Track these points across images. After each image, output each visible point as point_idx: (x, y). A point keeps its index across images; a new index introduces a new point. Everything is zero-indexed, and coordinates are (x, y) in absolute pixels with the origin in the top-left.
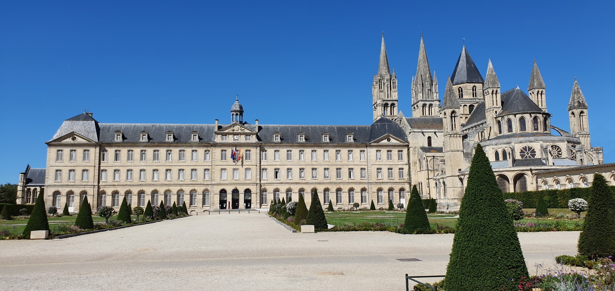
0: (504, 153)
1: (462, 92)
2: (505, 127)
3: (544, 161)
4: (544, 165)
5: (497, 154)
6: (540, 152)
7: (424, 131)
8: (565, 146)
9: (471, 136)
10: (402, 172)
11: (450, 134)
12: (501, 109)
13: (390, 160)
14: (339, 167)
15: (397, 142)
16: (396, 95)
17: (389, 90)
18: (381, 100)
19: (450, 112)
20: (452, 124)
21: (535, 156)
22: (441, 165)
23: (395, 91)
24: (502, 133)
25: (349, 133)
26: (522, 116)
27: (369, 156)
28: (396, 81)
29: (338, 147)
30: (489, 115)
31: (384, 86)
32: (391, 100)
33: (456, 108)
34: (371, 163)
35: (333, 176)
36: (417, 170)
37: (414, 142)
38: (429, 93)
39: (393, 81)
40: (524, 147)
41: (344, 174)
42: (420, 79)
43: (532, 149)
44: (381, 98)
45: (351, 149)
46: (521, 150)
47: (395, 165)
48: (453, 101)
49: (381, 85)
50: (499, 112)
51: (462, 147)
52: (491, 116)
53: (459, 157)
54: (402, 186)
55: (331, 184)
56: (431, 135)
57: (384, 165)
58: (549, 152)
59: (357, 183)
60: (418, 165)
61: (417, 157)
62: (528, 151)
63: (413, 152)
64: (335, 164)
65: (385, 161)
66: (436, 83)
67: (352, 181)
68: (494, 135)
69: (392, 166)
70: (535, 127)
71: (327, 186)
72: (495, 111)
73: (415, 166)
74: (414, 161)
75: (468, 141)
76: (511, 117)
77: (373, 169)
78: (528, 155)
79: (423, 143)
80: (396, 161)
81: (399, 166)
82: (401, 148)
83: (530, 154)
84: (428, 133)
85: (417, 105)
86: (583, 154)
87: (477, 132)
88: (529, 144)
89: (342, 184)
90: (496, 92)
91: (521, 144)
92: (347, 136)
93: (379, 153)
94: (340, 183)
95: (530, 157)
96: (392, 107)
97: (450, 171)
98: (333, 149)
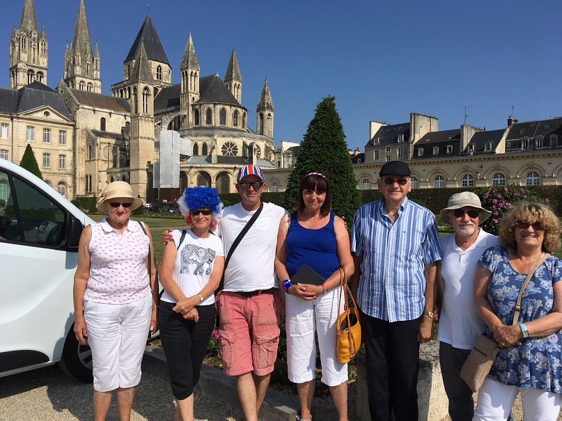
0: (205, 146)
2: (204, 117)
3: (246, 160)
5: (196, 147)
6: (241, 150)
7: (97, 109)
8: (264, 146)
9: (164, 122)
10: (64, 160)
11: (140, 116)
12: (198, 96)
13: (46, 143)
15: (58, 119)
16: (45, 62)
17: (36, 53)
18: (23, 64)
19: (142, 87)
20: (143, 104)
21: (237, 154)
22: (120, 155)
23: (44, 57)
24: (200, 124)
26: (223, 108)
27: (16, 133)
28: (46, 43)
30: (184, 101)
31: (29, 46)
32: (38, 67)
33: (150, 84)
34: (17, 143)
36: (85, 160)
37: (83, 122)
38: (89, 69)
39: (42, 42)
40: (227, 143)
42: (78, 48)
43: (234, 146)
44: (23, 61)
46: (223, 145)
47: (53, 150)
48: (147, 74)
49: (25, 43)
50: (196, 99)
51: (154, 135)
52: (187, 102)
53: (149, 147)
54: (62, 179)
56: (106, 117)
57: (37, 149)
58: (253, 151)
60: (86, 153)
61: (86, 142)
62: (230, 148)
63: (81, 135)
65: (39, 143)
66: (98, 58)
68: (189, 125)
69: (49, 151)
70: (234, 122)
72: (192, 97)
73: (82, 153)
74: (81, 147)
75: (161, 129)
76: (211, 106)
77: (20, 152)
78: (230, 151)
79: (94, 125)
80: (56, 144)
81: (60, 151)
82: (64, 128)
83: (232, 151)
84: (102, 113)
85: (72, 81)
86: (281, 156)
87: (170, 119)
88: (232, 139)
90: (195, 75)
91: (224, 139)
93: (31, 131)
95: (231, 154)
96: (39, 76)
97: (136, 163)
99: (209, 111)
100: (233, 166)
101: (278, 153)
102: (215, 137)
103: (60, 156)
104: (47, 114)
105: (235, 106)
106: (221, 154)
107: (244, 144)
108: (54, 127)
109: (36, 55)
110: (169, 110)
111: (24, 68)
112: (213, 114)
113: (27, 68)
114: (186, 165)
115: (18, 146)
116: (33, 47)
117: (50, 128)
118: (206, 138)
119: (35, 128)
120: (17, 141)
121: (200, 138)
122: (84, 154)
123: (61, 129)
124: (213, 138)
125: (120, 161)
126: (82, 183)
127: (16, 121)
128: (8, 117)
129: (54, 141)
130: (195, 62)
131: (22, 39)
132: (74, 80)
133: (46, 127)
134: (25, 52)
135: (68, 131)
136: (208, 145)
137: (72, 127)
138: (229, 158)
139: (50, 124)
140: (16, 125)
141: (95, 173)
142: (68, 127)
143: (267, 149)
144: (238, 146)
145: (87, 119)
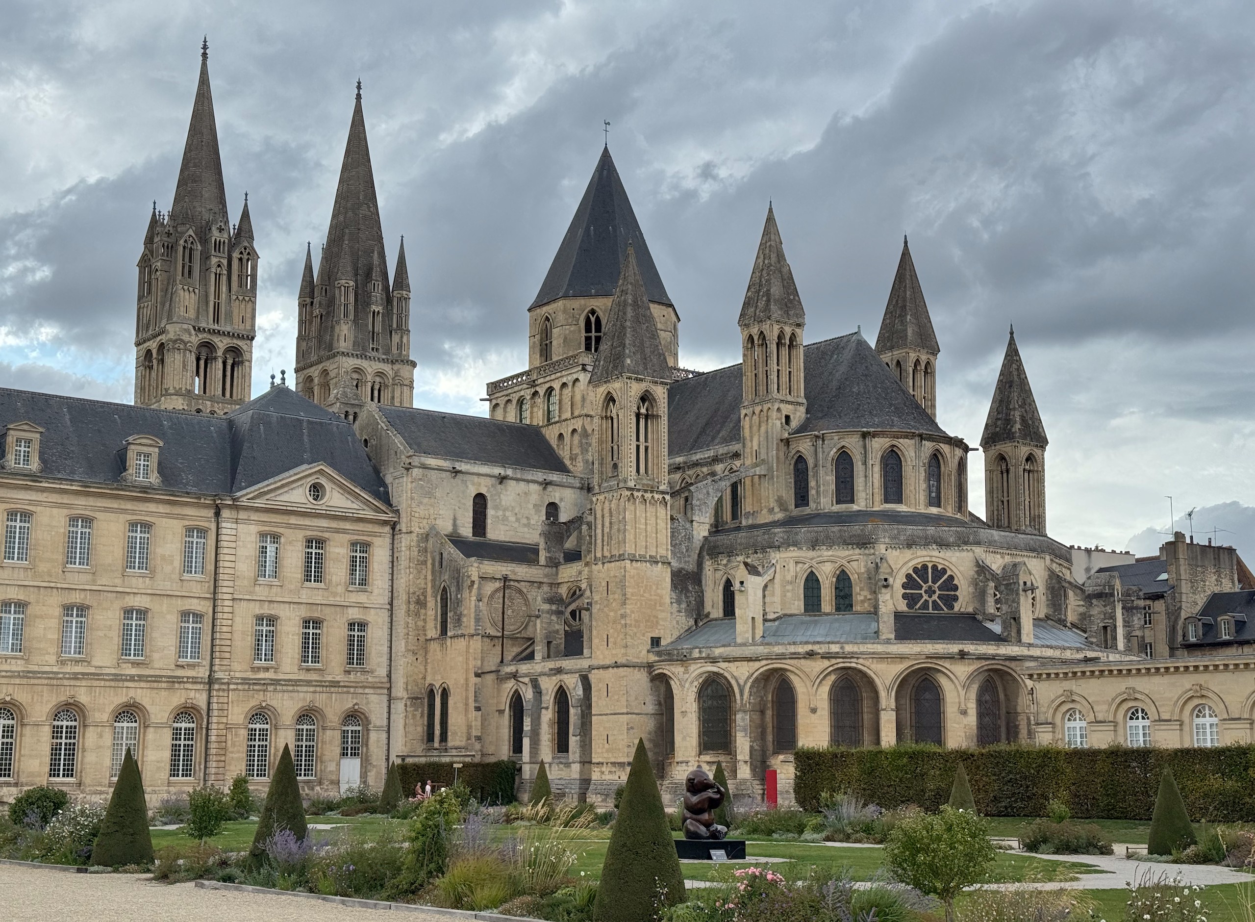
0: (843, 582)
1: (598, 329)
2: (823, 480)
3: (996, 628)
4: (1000, 639)
5: (812, 583)
6: (971, 589)
7: (462, 466)
8: (1046, 574)
9: (698, 503)
10: (361, 639)
11: (629, 489)
12: (803, 409)
13: (313, 584)
14: (78, 601)
15: (349, 504)
16: (249, 315)
17: (224, 288)
18: (185, 326)
19: (633, 393)
20: (638, 447)
21: (955, 605)
22: (548, 616)
23: (247, 299)
24: (812, 505)
25: (138, 441)
26: (894, 446)
27: (227, 558)
28: (252, 255)
29: (81, 501)
30: (755, 428)
31: (204, 268)
32: (229, 333)
33: (656, 382)
34: (230, 590)
35: (42, 645)
36: (425, 635)
37: (421, 511)
38: (378, 328)
39: (241, 253)
40: (919, 566)
41: (101, 633)
42: (345, 263)
43: (946, 577)
44: (185, 318)
45: (143, 518)
46: (908, 576)
47: (333, 608)
48: (648, 351)
49: (190, 262)
50: (797, 419)
51: (669, 547)
52: (767, 432)
53: (654, 587)
54: (355, 701)
55: (32, 681)
56: (488, 491)
57: (287, 606)
58: (1021, 592)
59: (157, 679)
60: (431, 613)
61: (429, 577)
62: (930, 583)
63: (416, 553)
64: (59, 585)
65: (293, 587)
66: (404, 292)
67: (134, 671)
68: (777, 510)
69: (321, 611)
70: (930, 492)
71: (10, 689)
72: (784, 413)
73: (417, 614)
74: (414, 593)
75: (688, 525)
76: (853, 443)
77: (238, 620)
78: (930, 597)
79: (455, 520)
80: (339, 588)
81: (350, 610)
82: (363, 533)
83: (937, 595)
84: (476, 479)
85: (325, 373)
86: (1114, 608)
87: (717, 490)
88: (936, 553)
89: (84, 683)
90: (791, 340)
91: (908, 554)
92: (131, 455)
93: (271, 549)
94: (75, 676)
95: (935, 605)
96: (230, 362)
97: (615, 643)
98: (55, 511)
99: (844, 462)
100: (954, 648)
101: (1099, 596)
102: (881, 549)
103: (351, 625)
104: (317, 490)
105: (930, 438)
106: (902, 606)
107: (982, 569)
108: (337, 531)
109: (224, 296)
110: (698, 457)
111: (186, 337)
112: (859, 468)
113: (195, 339)
114: (792, 649)
115: (233, 599)
116: (213, 270)
117: (326, 535)
118: (847, 553)
119: (283, 540)
120: (231, 584)
121: (826, 553)
122: (422, 617)
123: (356, 537)
124: (872, 551)
125: (547, 637)
126: (414, 716)
127: (228, 520)
128: (206, 506)
129: (334, 578)
130: (791, 301)
131: (184, 247)
132: (330, 365)
133: (315, 533)
134: (191, 289)
135: (377, 541)
136: (854, 578)
137: (387, 529)
138: (930, 617)
139: (324, 523)
140: (229, 532)
141: (462, 681)
142: (377, 529)
143: (1059, 582)
144: (959, 575)
145: (433, 500)
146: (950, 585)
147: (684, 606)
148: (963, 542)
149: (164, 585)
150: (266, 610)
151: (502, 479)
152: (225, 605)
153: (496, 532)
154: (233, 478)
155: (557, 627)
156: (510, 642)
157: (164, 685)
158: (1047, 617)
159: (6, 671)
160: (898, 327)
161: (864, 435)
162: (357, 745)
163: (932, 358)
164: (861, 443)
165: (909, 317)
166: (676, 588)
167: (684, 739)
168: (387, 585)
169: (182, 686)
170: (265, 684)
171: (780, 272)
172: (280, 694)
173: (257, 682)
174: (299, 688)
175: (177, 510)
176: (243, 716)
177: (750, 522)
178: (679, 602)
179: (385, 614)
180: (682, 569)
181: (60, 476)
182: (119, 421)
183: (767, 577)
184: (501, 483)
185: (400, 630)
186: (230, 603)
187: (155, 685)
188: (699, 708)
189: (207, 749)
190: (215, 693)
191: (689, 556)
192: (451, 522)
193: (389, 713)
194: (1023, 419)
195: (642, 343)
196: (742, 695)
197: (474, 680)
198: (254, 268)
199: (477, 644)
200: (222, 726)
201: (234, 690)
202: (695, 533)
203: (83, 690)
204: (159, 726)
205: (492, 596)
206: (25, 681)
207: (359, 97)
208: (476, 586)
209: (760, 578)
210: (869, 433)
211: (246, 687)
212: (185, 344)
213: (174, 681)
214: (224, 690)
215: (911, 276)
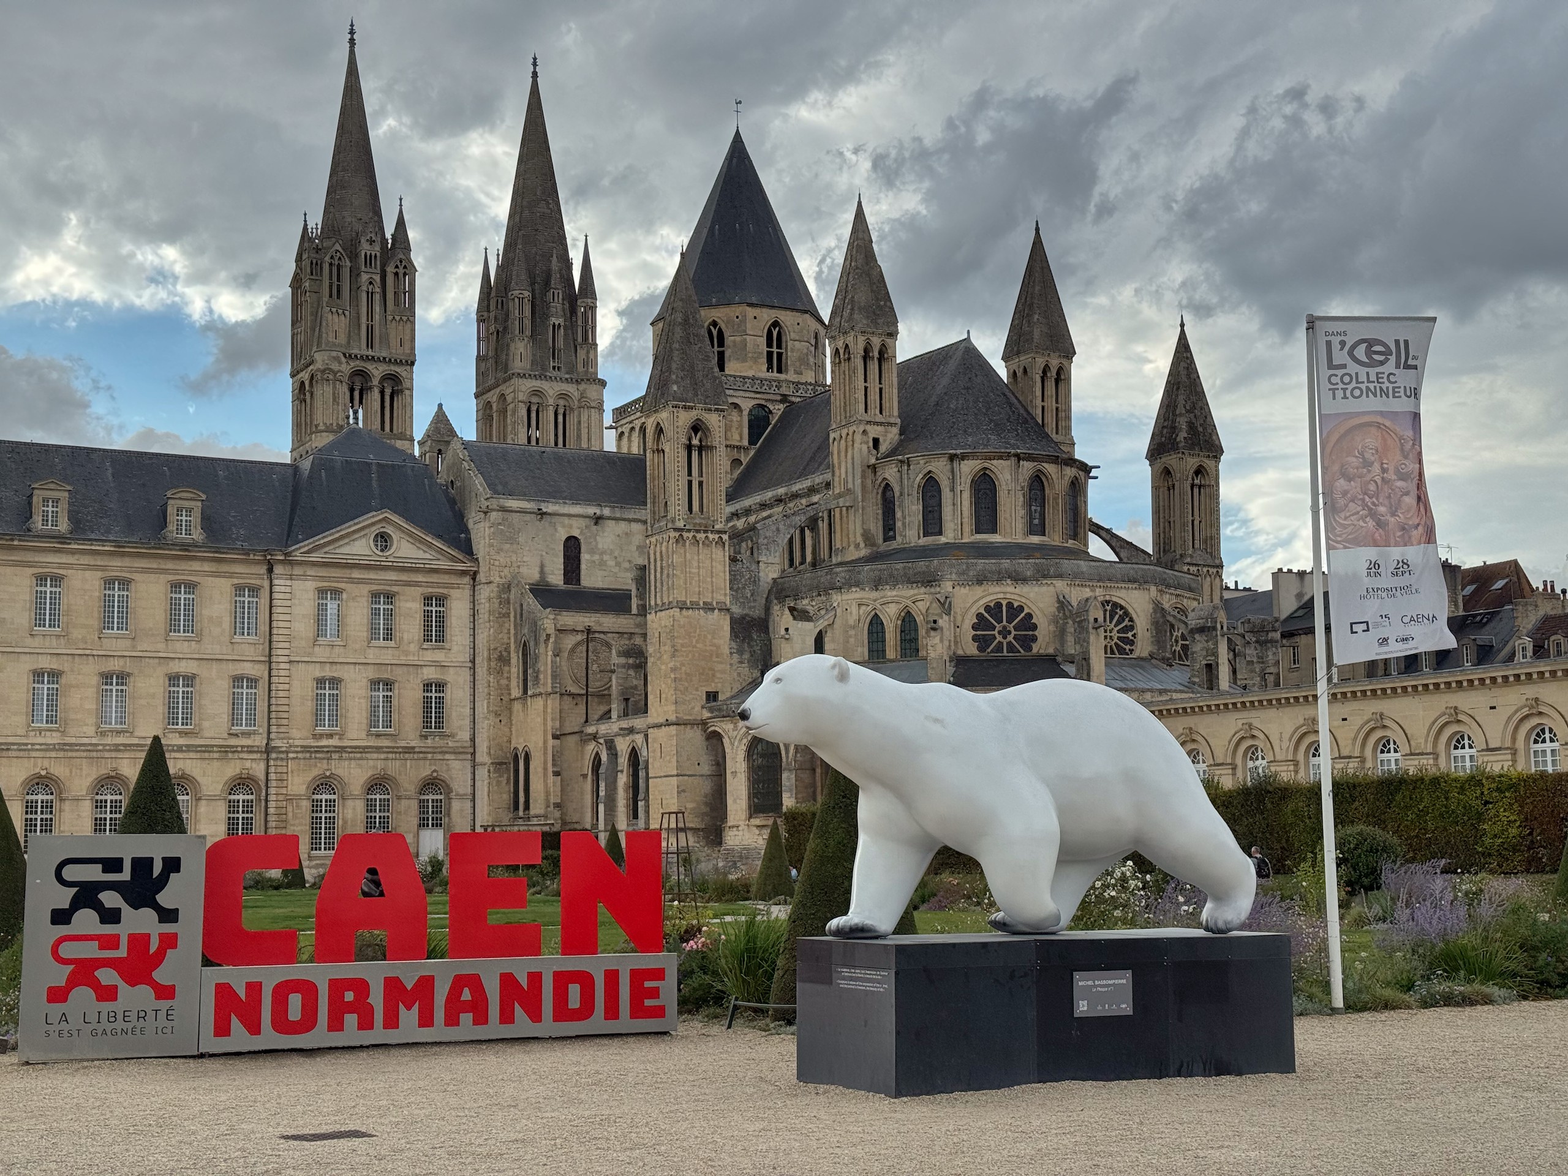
0: (908, 624)
1: (722, 343)
2: (911, 512)
3: (1070, 669)
5: (876, 626)
6: (1052, 628)
7: (552, 507)
8: (1150, 608)
9: (765, 541)
10: (440, 701)
11: (675, 529)
12: (895, 430)
13: (382, 643)
14: (116, 668)
15: (420, 554)
16: (408, 337)
17: (377, 308)
18: (334, 354)
19: (680, 423)
20: (690, 483)
21: (1034, 646)
22: (624, 670)
23: (405, 318)
24: (899, 538)
25: (178, 496)
26: (986, 468)
27: (282, 617)
28: (409, 269)
29: (117, 562)
30: (843, 454)
31: (354, 287)
32: (384, 358)
33: (710, 410)
34: (286, 652)
35: (79, 716)
36: (510, 694)
37: (502, 559)
38: (560, 343)
39: (397, 267)
40: (992, 605)
41: (143, 702)
42: (520, 273)
43: (1023, 615)
44: (334, 345)
45: (185, 577)
46: (979, 616)
47: (405, 668)
48: (699, 375)
49: (338, 280)
50: (888, 442)
51: (728, 591)
52: (853, 458)
53: (709, 637)
54: (433, 768)
55: (70, 754)
56: (581, 533)
57: (352, 666)
58: (1091, 630)
59: (207, 749)
60: (514, 670)
61: (512, 631)
62: (1004, 622)
63: (497, 605)
64: (95, 652)
65: (357, 646)
66: (589, 300)
67: (182, 741)
68: (862, 545)
69: (392, 671)
70: (1031, 519)
71: (46, 763)
72: (872, 435)
73: (500, 672)
74: (495, 649)
75: (754, 567)
76: (940, 468)
77: (296, 684)
78: (1005, 638)
79: (542, 567)
80: (412, 645)
81: (425, 670)
82: (438, 585)
83: (1012, 635)
84: (566, 520)
85: (502, 396)
86: (1216, 644)
87: (790, 526)
88: (1011, 589)
89: (127, 755)
90: (881, 353)
91: (979, 591)
92: (171, 510)
93: (332, 606)
94: (116, 748)
95: (1011, 648)
96: (388, 391)
97: (666, 700)
98: (88, 574)
99: (931, 488)
101: (1202, 630)
102: (947, 586)
103: (427, 687)
104: (383, 540)
105: (1030, 458)
106: (972, 649)
107: (1062, 604)
108: (408, 584)
109: (377, 317)
110: (797, 487)
111: (335, 366)
112: (946, 494)
113: (346, 368)
115: (290, 662)
116: (364, 288)
117: (395, 589)
118: (912, 592)
119: (344, 596)
120: (286, 645)
121: (889, 594)
122: (506, 675)
123: (430, 590)
124: (938, 589)
125: (623, 694)
126: (499, 783)
127: (281, 576)
128: (258, 562)
129: (405, 636)
130: (880, 308)
131: (331, 264)
132: (507, 389)
133: (382, 587)
134: (340, 311)
135: (455, 593)
136: (919, 619)
137: (467, 580)
138: (1004, 660)
139: (392, 576)
140: (283, 589)
141: (541, 744)
142: (454, 580)
143: (1164, 616)
144: (1038, 612)
145: (515, 546)
146: (1028, 624)
147: (746, 656)
148: (1042, 575)
149: (211, 647)
150: (328, 672)
151: (598, 520)
152: (281, 668)
153: (592, 578)
154: (289, 532)
155: (635, 682)
156: (596, 700)
157: (216, 755)
158: (1152, 656)
159: (41, 744)
160: (1026, 328)
161: (952, 458)
162: (439, 816)
163: (1065, 362)
164: (949, 467)
165: (1036, 316)
166: (736, 637)
167: (735, 801)
168: (467, 641)
169: (236, 756)
170: (329, 753)
171: (869, 275)
172: (347, 763)
173: (319, 750)
174: (368, 755)
175: (225, 568)
176: (304, 787)
177: (839, 560)
178: (740, 652)
179: (466, 675)
180: (747, 615)
181: (93, 536)
182: (168, 473)
183: (821, 624)
184: (596, 524)
185: (481, 688)
186: (287, 666)
187: (206, 755)
188: (748, 768)
189: (266, 821)
190: (272, 763)
191: (755, 601)
192: (538, 569)
193: (474, 779)
194: (1191, 426)
195: (692, 367)
196: (787, 752)
197: (551, 742)
198: (412, 283)
199: (553, 703)
200: (281, 798)
201: (294, 758)
202: (762, 574)
203: (125, 761)
204: (211, 799)
205: (573, 650)
206: (61, 754)
207: (535, 75)
208: (552, 640)
209: (812, 624)
210: (955, 455)
211: (308, 755)
212: (335, 373)
213: (226, 751)
214: (282, 759)
215: (1042, 268)
